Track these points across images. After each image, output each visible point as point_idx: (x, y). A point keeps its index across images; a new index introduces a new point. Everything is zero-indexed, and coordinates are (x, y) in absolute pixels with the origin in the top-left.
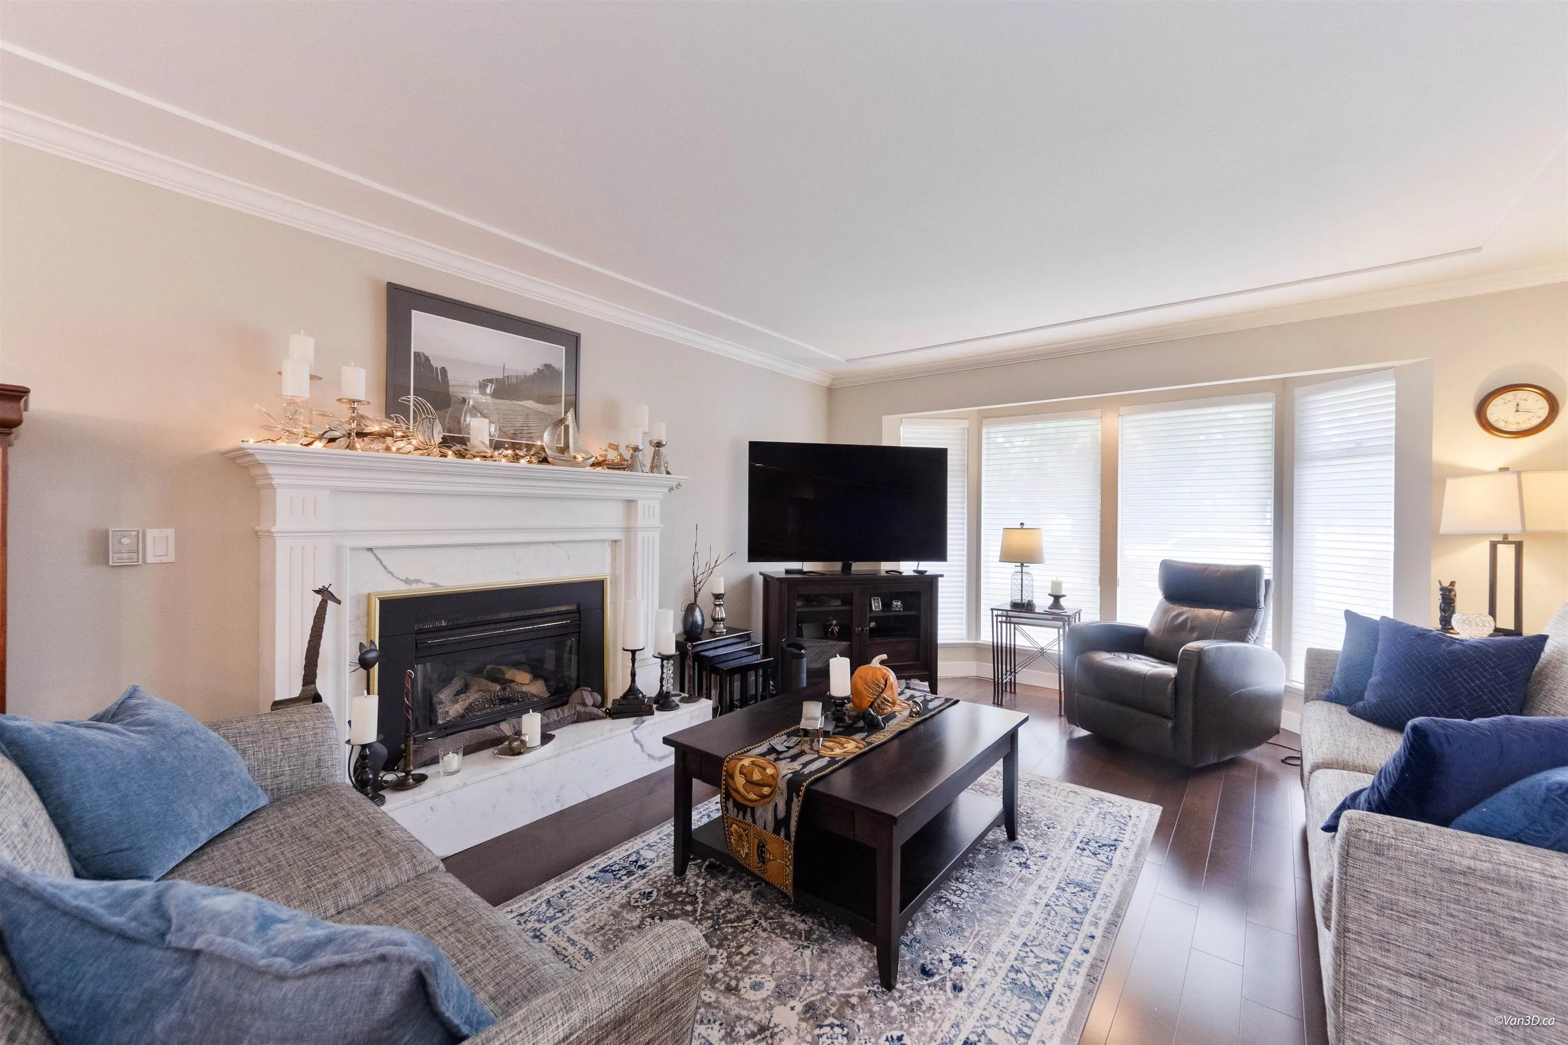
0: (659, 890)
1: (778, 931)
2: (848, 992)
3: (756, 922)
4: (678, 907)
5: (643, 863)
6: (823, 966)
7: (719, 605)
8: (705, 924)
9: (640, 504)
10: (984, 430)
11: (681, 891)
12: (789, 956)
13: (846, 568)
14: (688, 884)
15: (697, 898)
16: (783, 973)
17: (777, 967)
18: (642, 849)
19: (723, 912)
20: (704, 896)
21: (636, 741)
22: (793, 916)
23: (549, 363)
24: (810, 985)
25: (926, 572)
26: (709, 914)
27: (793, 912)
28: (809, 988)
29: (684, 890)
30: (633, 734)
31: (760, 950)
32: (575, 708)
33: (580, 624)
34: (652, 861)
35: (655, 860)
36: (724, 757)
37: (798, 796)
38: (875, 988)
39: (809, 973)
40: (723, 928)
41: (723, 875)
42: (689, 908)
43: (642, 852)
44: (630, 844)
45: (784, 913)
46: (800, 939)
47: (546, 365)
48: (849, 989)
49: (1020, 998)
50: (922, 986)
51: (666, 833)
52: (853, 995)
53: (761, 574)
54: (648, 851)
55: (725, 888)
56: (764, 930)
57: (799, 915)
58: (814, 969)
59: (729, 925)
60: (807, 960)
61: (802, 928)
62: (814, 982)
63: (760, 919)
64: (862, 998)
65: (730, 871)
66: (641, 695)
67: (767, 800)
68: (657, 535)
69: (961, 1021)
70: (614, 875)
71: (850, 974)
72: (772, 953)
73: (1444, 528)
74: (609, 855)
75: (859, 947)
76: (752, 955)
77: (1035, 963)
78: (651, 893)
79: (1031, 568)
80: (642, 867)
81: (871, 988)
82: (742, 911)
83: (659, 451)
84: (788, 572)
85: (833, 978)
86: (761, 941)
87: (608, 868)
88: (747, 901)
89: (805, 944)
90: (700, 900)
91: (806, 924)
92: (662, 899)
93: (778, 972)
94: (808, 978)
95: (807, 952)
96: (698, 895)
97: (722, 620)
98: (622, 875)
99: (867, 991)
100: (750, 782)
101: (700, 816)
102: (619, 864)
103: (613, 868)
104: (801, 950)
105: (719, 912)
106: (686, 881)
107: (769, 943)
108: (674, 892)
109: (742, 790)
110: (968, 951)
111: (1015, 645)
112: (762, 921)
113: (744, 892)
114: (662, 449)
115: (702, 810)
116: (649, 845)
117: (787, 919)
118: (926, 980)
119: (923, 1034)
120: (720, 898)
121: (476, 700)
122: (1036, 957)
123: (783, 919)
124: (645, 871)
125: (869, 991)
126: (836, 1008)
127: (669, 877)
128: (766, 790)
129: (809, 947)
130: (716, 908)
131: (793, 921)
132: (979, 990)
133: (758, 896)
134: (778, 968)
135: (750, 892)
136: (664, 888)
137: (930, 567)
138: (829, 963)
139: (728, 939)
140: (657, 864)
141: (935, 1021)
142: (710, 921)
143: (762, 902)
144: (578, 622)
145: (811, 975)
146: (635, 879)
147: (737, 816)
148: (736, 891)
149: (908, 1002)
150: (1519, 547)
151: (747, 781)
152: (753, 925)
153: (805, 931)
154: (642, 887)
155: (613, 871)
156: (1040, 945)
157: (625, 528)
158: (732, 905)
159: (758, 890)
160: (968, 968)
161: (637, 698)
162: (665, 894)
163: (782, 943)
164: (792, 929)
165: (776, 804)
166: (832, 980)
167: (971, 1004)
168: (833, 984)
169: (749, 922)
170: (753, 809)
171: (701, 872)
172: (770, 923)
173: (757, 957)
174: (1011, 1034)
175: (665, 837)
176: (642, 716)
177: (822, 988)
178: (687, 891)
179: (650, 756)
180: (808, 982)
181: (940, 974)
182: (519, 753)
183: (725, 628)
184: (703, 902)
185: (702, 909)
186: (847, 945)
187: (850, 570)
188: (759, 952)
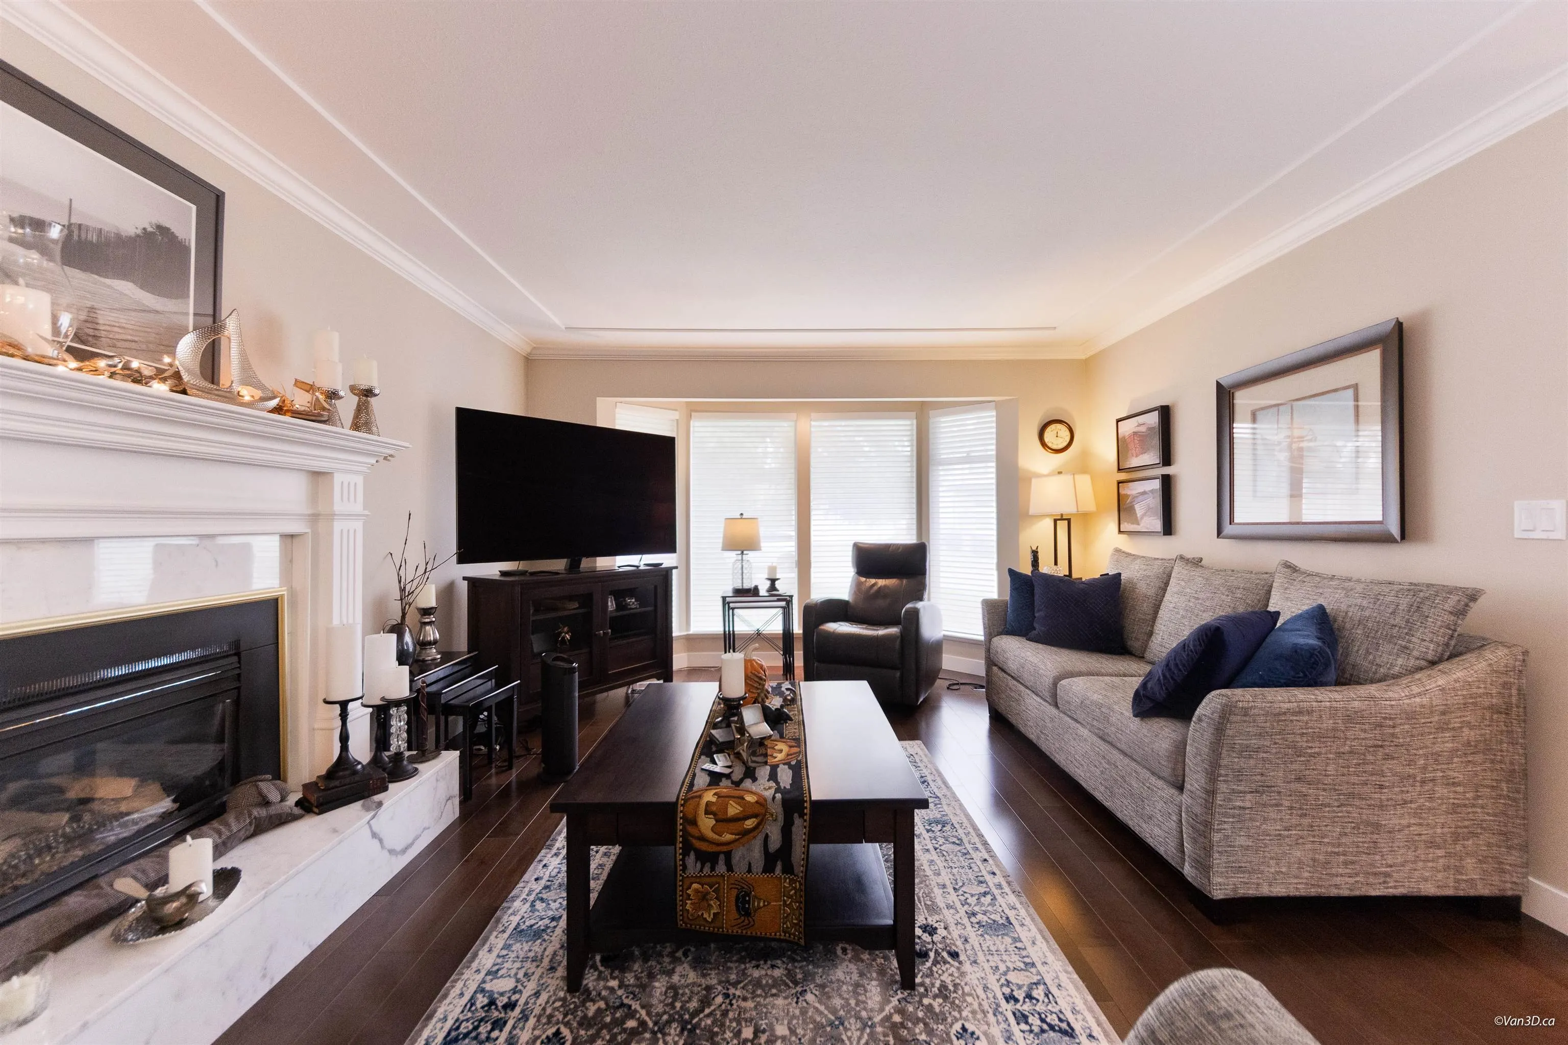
0: (567, 1024)
1: (759, 992)
2: (884, 1014)
3: (727, 996)
4: (615, 1030)
5: (505, 1000)
6: (837, 1002)
7: (430, 623)
8: (672, 1031)
9: (338, 478)
10: (692, 423)
11: (599, 1009)
12: (797, 1012)
13: (574, 566)
14: (599, 994)
15: (630, 1006)
16: (810, 1035)
17: (798, 1031)
18: (484, 982)
19: (678, 1005)
20: (635, 997)
21: (374, 835)
22: (757, 967)
23: (166, 223)
24: (846, 1029)
25: (661, 564)
26: (665, 1017)
27: (754, 962)
28: (849, 1034)
29: (602, 1004)
30: (370, 827)
31: (763, 1024)
32: (250, 815)
33: (239, 675)
34: (515, 991)
35: (520, 987)
36: (674, 800)
37: (802, 815)
38: (900, 996)
39: (833, 1018)
40: (698, 1024)
41: (635, 962)
42: (631, 1024)
43: (488, 987)
44: (459, 985)
45: (745, 968)
46: (789, 987)
47: (160, 228)
48: (882, 1010)
49: (998, 936)
50: (930, 969)
51: (500, 945)
52: (891, 1015)
53: (465, 578)
54: (495, 981)
55: (651, 976)
56: (745, 999)
57: (762, 962)
58: (834, 1011)
59: (702, 1015)
60: (817, 1005)
61: (779, 975)
62: (846, 1023)
63: (728, 989)
64: (901, 1011)
65: (637, 953)
66: (359, 767)
67: (755, 833)
68: (358, 525)
69: (985, 982)
70: (476, 1038)
71: (868, 994)
72: (777, 1020)
73: (1031, 512)
74: (439, 1014)
75: (847, 963)
76: (760, 1035)
77: (976, 901)
78: (557, 1033)
79: (750, 555)
80: (510, 1006)
81: (898, 997)
82: (698, 992)
83: (368, 402)
84: (503, 574)
85: (858, 1009)
86: (754, 1013)
87: (453, 1034)
88: (692, 976)
89: (799, 989)
90: (635, 1005)
91: (779, 968)
92: (582, 1032)
93: (804, 1036)
94: (837, 1023)
95: (809, 997)
96: (626, 1001)
97: (435, 642)
98: (490, 1032)
99: (897, 1003)
100: (723, 820)
101: (528, 904)
102: (467, 1020)
103: (463, 1030)
104: (801, 998)
105: (674, 1007)
106: (594, 993)
107: (765, 1010)
108: (591, 1013)
109: (710, 835)
110: (928, 917)
111: (733, 631)
112: (732, 991)
113: (679, 969)
114: (373, 401)
115: (524, 896)
116: (489, 973)
117: (756, 973)
118: (927, 961)
119: (974, 1012)
120: (659, 991)
121: (13, 856)
122: (972, 896)
123: (751, 975)
124: (518, 1010)
125: (899, 1000)
126: (891, 1036)
127: (564, 1000)
128: (750, 823)
129: (805, 991)
130: (667, 1005)
131: (763, 972)
132: (968, 946)
133: (699, 964)
134: (800, 1031)
135: (685, 965)
136: (570, 1017)
137: (665, 560)
138: (840, 996)
139: (717, 1034)
140: (527, 993)
141: (970, 995)
142: (674, 1025)
143: (711, 969)
144: (237, 672)
145: (837, 1018)
146: (514, 1027)
147: (701, 870)
148: (670, 973)
149: (935, 990)
150: (1069, 521)
151: (717, 821)
152: (727, 1001)
153: (785, 976)
154: (537, 1033)
155: (466, 1035)
156: (964, 884)
157: (309, 515)
158: (681, 992)
159: (693, 958)
160: (942, 932)
161: (355, 772)
162: (580, 1024)
163: (776, 1002)
164: (770, 981)
165: (767, 836)
166: (860, 1011)
167: (975, 962)
168: (864, 1014)
169: (719, 999)
170: (728, 855)
171: (601, 972)
172: (743, 988)
173: (767, 1034)
174: (1022, 969)
175: (504, 952)
176: (369, 796)
177: (859, 1025)
178: (607, 1004)
179: (392, 852)
180: (841, 1028)
181: (931, 950)
182: (180, 924)
183: (438, 653)
184: (643, 1007)
185: (649, 1014)
186: (837, 968)
187: (579, 567)
188: (764, 1026)
